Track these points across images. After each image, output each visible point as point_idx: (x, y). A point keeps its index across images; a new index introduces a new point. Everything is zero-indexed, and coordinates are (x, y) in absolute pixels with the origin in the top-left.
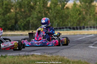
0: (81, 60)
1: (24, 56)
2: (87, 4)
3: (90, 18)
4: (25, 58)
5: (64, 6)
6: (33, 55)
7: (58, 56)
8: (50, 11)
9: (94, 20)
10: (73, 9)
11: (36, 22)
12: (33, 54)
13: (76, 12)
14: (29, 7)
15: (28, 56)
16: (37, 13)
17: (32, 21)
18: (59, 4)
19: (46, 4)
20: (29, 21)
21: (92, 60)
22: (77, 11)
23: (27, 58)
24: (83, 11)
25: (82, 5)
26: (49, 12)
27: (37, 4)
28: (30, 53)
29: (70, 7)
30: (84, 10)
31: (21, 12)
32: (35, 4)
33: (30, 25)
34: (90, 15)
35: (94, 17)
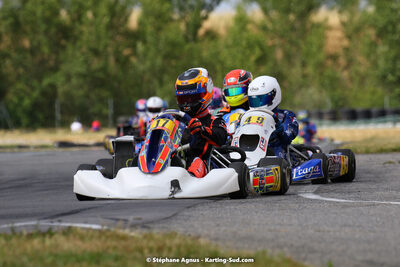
0: (269, 251)
1: (30, 236)
2: (292, 17)
3: (305, 76)
4: (36, 242)
5: (198, 26)
6: (68, 232)
7: (173, 235)
8: (140, 47)
9: (322, 85)
10: (235, 40)
11: (81, 93)
12: (70, 227)
13: (248, 52)
14: (53, 30)
15: (50, 233)
16: (83, 54)
17: (66, 87)
18: (176, 16)
19: (122, 20)
20: (53, 86)
21: (313, 251)
22: (250, 46)
23: (44, 242)
24: (274, 46)
25: (271, 20)
26: (135, 53)
27: (83, 19)
28: (56, 224)
29: (222, 31)
30: (277, 41)
31: (21, 50)
32: (78, 17)
33: (57, 106)
34: (304, 65)
35: (321, 74)
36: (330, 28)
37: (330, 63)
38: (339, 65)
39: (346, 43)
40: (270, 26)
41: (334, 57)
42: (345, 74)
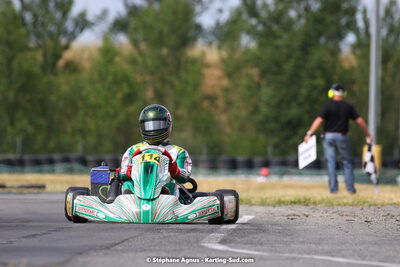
36: (208, 66)
37: (206, 104)
38: (217, 107)
39: (225, 82)
40: (140, 60)
41: (212, 99)
42: (224, 118)
